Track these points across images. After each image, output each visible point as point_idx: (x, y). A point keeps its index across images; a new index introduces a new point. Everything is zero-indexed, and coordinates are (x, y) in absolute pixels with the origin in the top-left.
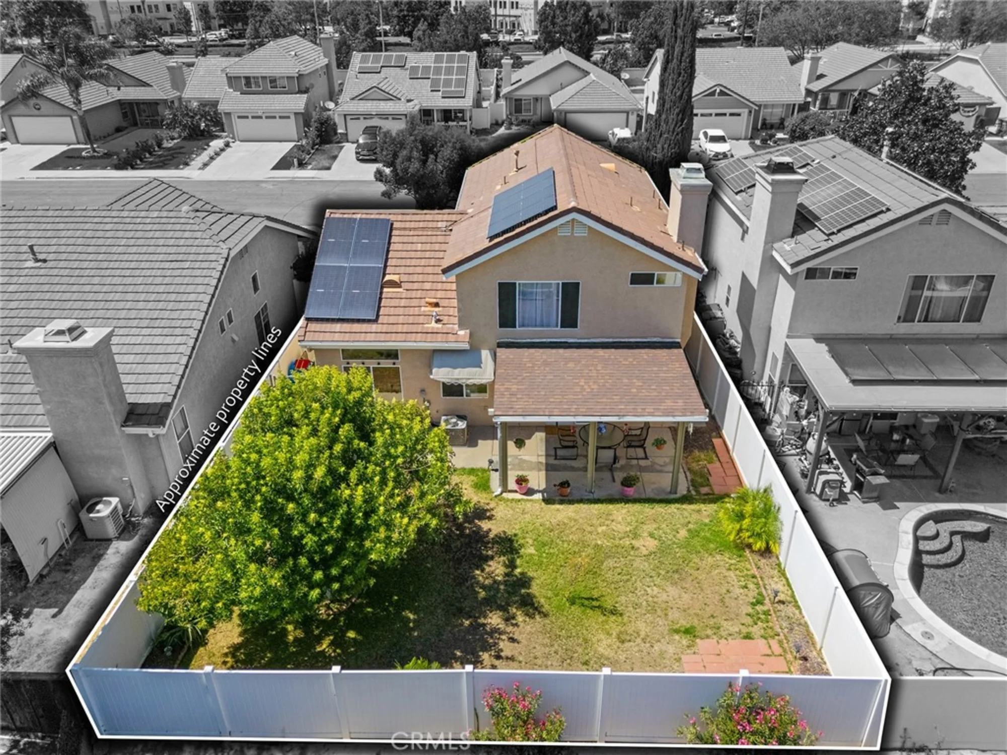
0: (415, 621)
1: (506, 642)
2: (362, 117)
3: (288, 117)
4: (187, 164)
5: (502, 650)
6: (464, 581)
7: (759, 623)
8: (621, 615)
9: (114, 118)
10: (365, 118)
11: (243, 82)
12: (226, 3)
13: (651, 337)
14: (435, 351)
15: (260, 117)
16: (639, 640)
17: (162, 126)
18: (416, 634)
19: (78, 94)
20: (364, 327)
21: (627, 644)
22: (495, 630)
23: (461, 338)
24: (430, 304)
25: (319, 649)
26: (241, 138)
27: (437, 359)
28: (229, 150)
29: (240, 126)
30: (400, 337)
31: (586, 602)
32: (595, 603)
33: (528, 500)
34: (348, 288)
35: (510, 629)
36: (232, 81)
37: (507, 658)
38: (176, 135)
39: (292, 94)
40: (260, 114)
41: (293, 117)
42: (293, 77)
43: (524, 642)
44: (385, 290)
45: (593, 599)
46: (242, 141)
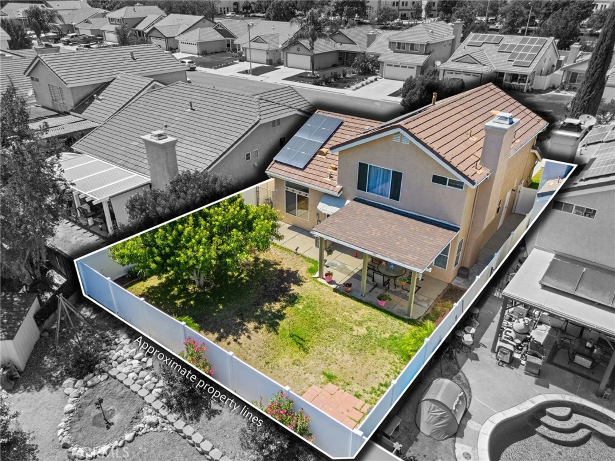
0: (221, 310)
1: (245, 337)
2: (454, 72)
3: (413, 68)
4: (349, 87)
5: (240, 338)
6: (258, 304)
7: (373, 395)
8: (307, 353)
9: (334, 59)
10: (456, 73)
11: (397, 45)
12: (444, 2)
13: (442, 220)
14: (325, 194)
15: (399, 66)
16: (302, 368)
17: (351, 65)
18: (215, 314)
19: (313, 45)
20: (297, 171)
21: (295, 366)
22: (247, 330)
23: (335, 189)
24: (333, 168)
25: (176, 302)
26: (386, 76)
27: (324, 198)
28: (376, 82)
29: (387, 70)
30: (309, 181)
31: (297, 339)
32: (301, 342)
33: (327, 286)
34: (301, 150)
35: (253, 332)
36: (392, 44)
37: (239, 343)
38: (356, 72)
39: (420, 54)
40: (398, 64)
41: (416, 68)
42: (424, 45)
43: (252, 341)
44: (318, 155)
45: (302, 340)
46: (385, 78)
